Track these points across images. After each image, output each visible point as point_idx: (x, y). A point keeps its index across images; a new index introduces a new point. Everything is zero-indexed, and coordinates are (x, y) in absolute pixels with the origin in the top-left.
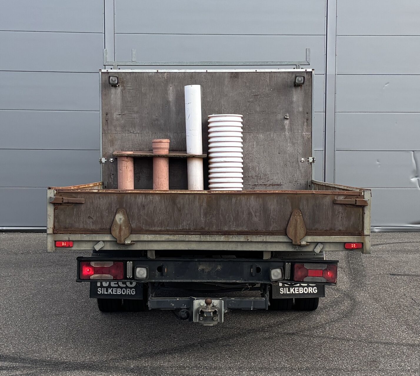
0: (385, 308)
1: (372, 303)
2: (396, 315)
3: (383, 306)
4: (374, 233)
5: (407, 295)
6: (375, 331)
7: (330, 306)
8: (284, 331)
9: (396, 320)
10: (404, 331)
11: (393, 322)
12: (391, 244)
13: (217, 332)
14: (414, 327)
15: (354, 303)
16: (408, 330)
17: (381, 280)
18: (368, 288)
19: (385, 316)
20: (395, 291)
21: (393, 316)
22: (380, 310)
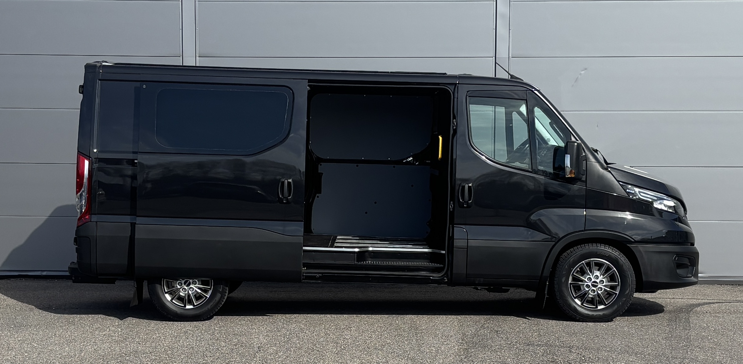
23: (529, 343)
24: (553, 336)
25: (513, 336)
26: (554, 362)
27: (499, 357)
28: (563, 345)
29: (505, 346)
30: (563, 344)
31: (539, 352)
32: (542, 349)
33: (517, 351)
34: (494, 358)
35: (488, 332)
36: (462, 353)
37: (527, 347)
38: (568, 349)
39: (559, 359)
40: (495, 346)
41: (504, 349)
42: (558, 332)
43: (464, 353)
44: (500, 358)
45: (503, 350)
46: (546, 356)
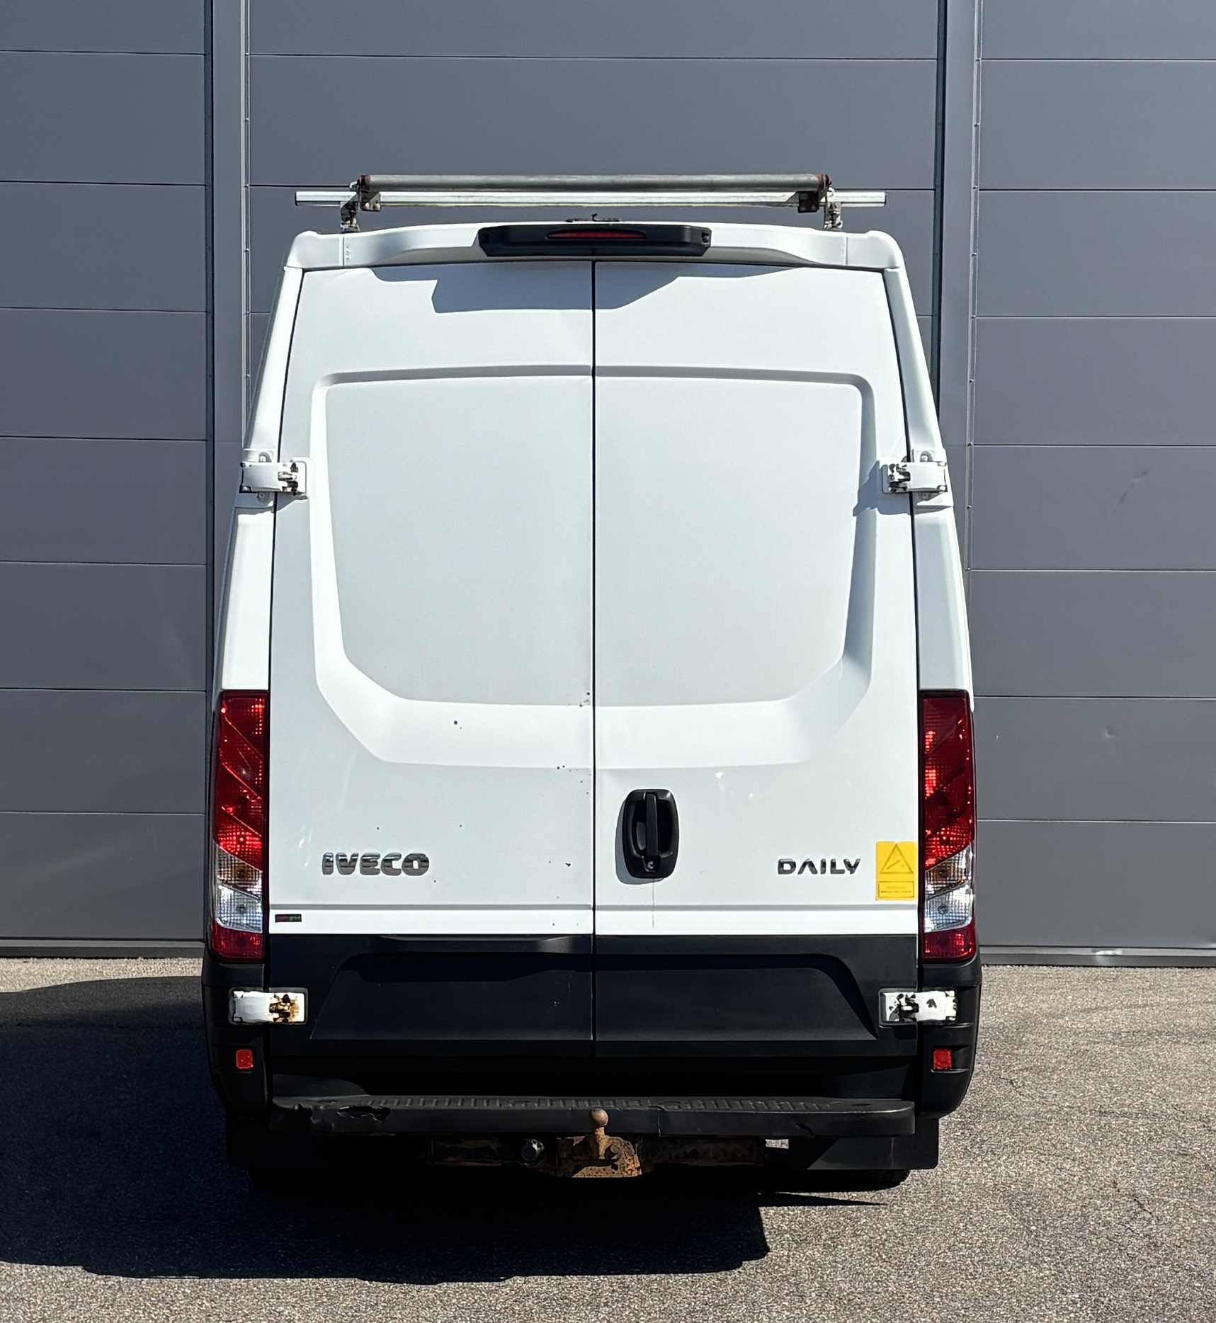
0: (1034, 1228)
1: (995, 1210)
2: (1058, 1253)
3: (1029, 1221)
4: (1094, 969)
5: (1123, 1185)
6: (966, 1309)
7: (850, 1219)
8: (664, 1304)
9: (1053, 1272)
10: (1067, 1309)
11: (1042, 1278)
12: (1139, 1007)
13: (439, 1303)
14: (1105, 1297)
15: (933, 1209)
16: (1082, 1306)
17: (1053, 1132)
18: (999, 1159)
19: (1022, 1258)
20: (1088, 1169)
21: (1049, 1256)
22: (1011, 1237)
23: (1103, 1111)
24: (1147, 1093)
25: (1054, 1092)
26: (1186, 1155)
27: (1049, 1143)
28: (1181, 1114)
29: (1051, 1118)
30: (1183, 1112)
31: (1138, 1131)
32: (1140, 1123)
33: (1085, 1129)
34: (1038, 1145)
35: (990, 1082)
36: (959, 1134)
37: (1103, 1118)
38: (1202, 1124)
39: (1194, 1148)
40: (1026, 1118)
41: (1051, 1125)
42: (1153, 1083)
43: (962, 1133)
44: (1054, 1146)
45: (1051, 1127)
46: (1158, 1140)
